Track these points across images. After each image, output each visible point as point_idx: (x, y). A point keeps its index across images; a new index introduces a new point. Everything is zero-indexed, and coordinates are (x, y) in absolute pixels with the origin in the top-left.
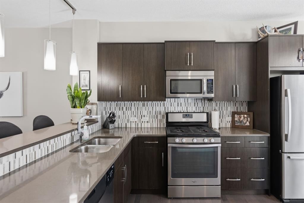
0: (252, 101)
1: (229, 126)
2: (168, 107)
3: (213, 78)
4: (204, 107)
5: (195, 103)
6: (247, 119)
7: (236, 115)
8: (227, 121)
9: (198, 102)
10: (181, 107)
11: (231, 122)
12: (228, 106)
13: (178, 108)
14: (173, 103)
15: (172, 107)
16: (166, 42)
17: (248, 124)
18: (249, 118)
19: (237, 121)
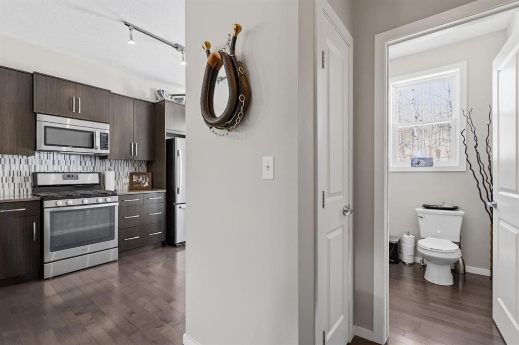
0: (151, 160)
1: (127, 189)
2: (35, 166)
3: (108, 132)
4: (94, 167)
5: (81, 162)
6: (146, 179)
7: (134, 176)
8: (125, 183)
9: (86, 160)
10: (60, 166)
11: (128, 184)
12: (125, 166)
13: (53, 167)
14: (45, 160)
15: (42, 166)
16: (35, 72)
17: (147, 184)
18: (148, 179)
19: (135, 182)
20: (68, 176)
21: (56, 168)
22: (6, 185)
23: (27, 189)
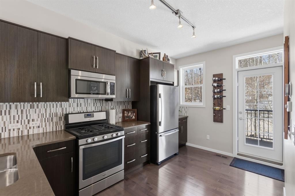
1: (121, 121)
2: (66, 108)
3: (114, 82)
4: (102, 107)
5: (94, 104)
6: (133, 114)
7: (125, 112)
8: (119, 117)
9: (97, 102)
10: (81, 107)
11: (121, 117)
12: (120, 105)
13: (77, 108)
14: (72, 104)
15: (71, 108)
17: (134, 117)
18: (134, 113)
19: (126, 116)
20: (88, 115)
21: (79, 109)
22: (48, 124)
23: (61, 126)
